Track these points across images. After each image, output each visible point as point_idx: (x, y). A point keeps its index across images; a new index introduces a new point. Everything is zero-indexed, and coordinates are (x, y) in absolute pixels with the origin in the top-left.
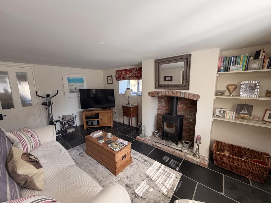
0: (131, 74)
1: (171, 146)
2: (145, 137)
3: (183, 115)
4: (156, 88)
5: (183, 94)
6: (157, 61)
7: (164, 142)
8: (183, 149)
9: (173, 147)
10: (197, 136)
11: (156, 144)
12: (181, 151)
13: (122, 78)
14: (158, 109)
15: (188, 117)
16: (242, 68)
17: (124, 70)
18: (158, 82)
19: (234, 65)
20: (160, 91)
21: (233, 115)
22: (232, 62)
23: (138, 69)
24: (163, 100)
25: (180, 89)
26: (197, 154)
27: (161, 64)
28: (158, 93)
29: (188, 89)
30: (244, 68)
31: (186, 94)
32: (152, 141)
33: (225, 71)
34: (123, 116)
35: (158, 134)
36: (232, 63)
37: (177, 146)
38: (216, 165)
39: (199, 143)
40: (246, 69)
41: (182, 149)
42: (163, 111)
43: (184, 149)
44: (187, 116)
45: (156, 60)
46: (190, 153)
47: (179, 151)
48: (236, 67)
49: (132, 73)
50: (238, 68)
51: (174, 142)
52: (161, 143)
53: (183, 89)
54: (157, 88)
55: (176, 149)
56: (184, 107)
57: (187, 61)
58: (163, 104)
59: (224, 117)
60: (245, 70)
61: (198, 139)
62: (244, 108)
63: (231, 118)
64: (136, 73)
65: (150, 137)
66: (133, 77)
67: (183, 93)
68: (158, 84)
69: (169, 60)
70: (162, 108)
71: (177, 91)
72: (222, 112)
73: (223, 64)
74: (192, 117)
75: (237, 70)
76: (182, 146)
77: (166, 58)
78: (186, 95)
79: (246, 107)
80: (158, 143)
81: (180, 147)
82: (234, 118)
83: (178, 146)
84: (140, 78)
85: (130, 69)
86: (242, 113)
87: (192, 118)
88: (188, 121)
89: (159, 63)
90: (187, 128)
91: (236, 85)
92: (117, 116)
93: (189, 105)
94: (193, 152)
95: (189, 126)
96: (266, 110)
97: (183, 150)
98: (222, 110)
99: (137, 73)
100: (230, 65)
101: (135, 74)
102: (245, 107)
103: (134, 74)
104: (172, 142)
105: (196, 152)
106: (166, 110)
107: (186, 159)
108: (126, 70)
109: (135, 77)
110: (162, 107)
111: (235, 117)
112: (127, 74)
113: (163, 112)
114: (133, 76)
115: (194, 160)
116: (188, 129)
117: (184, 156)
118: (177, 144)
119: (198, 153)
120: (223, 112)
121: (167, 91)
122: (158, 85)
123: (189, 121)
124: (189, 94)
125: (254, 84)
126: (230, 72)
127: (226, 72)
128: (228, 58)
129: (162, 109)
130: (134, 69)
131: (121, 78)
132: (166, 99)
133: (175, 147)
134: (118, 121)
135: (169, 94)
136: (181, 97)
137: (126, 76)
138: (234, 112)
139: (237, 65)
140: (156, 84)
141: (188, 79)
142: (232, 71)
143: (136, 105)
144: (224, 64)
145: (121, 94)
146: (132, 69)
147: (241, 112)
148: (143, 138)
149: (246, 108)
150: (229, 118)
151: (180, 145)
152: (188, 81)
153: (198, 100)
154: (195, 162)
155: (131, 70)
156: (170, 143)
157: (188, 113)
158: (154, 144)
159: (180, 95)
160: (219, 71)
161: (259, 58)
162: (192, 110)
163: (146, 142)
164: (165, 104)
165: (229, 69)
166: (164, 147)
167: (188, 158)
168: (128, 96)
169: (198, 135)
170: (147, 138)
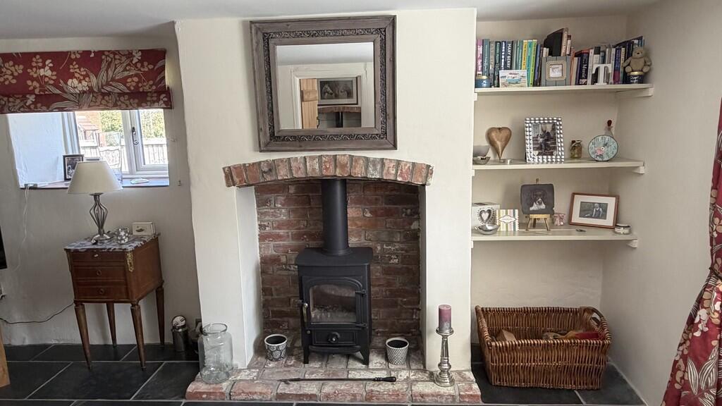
0: (94, 80)
1: (350, 376)
2: (228, 375)
3: (367, 244)
4: (263, 147)
5: (374, 165)
6: (258, 29)
7: (315, 368)
8: (393, 370)
9: (357, 377)
10: (440, 310)
11: (293, 388)
12: (391, 380)
13: (31, 98)
14: (262, 238)
15: (382, 248)
16: (528, 82)
17: (45, 55)
18: (272, 120)
19: (508, 69)
20: (282, 160)
21: (514, 219)
22: (503, 57)
23: (137, 56)
24: (281, 198)
25: (366, 147)
26: (443, 371)
27: (276, 44)
28: (272, 167)
29: (395, 147)
30: (531, 81)
31: (386, 165)
32: (267, 384)
33: (491, 87)
34: (79, 304)
35: (282, 345)
36: (503, 60)
37: (368, 369)
38: (497, 386)
39: (447, 331)
40: (537, 83)
41: (390, 371)
42: (286, 242)
43: (398, 370)
44: (379, 248)
45: (252, 22)
46: (420, 375)
47: (384, 383)
48: (513, 76)
49: (103, 74)
50: (518, 77)
51: (349, 356)
52: (307, 377)
53: (375, 146)
54: (267, 145)
55: (374, 380)
56: (368, 215)
57: (383, 42)
58: (283, 215)
59: (494, 231)
60: (533, 86)
61: (443, 320)
62: (537, 195)
63: (511, 229)
64: (131, 76)
65: (249, 368)
66: (113, 98)
67: (374, 162)
68: (272, 127)
69: (313, 29)
70: (282, 232)
71: (351, 157)
72: (485, 216)
73: (482, 63)
74: (397, 247)
75: (517, 83)
76: (383, 361)
77: (299, 21)
78: (386, 168)
79: (540, 193)
80: (298, 380)
81: (378, 366)
82: (517, 229)
83: (371, 366)
84: (154, 102)
85: (89, 52)
86: (533, 210)
87: (397, 250)
88: (387, 266)
89: (267, 39)
90: (384, 289)
91: (509, 129)
92: (17, 317)
93: (384, 206)
94: (424, 370)
95: (389, 284)
96: (574, 194)
97: (393, 374)
98: (486, 208)
99: (136, 75)
100: (500, 68)
101: (124, 81)
102: (537, 193)
103: (113, 80)
104: (344, 360)
105: (439, 365)
106: (298, 236)
107: (416, 401)
108: (60, 60)
109: (122, 94)
110: (279, 227)
111: (521, 225)
112: (72, 76)
113: (284, 246)
114: (108, 89)
115: (441, 396)
116: (388, 293)
117: (409, 395)
118: (366, 361)
119: (446, 366)
120: (487, 214)
121: (312, 158)
122: (272, 135)
123: (387, 263)
124: (399, 162)
125: (551, 125)
126: (501, 89)
127: (493, 89)
128: (493, 45)
129: (279, 237)
130: (114, 53)
131: (24, 98)
132: (292, 190)
133: (362, 373)
134: (27, 342)
135: (321, 171)
136: (369, 176)
137: (61, 89)
138: (517, 211)
139: (516, 69)
140: (259, 130)
141: (389, 111)
142: (506, 86)
143: (148, 233)
144: (485, 64)
145: (34, 188)
146: (102, 53)
147: (531, 209)
148: (225, 385)
149: (540, 195)
150: (507, 231)
151: (376, 360)
152: (391, 115)
153: (429, 184)
154: (447, 399)
155: (92, 61)
156: (340, 363)
157: (384, 236)
158: (283, 389)
159: (367, 169)
160: (478, 84)
161: (560, 53)
162: (395, 223)
163: (243, 396)
164: (293, 211)
165: (498, 79)
166: (328, 388)
167: (422, 396)
168: (96, 196)
169: (444, 306)
170: (243, 376)
